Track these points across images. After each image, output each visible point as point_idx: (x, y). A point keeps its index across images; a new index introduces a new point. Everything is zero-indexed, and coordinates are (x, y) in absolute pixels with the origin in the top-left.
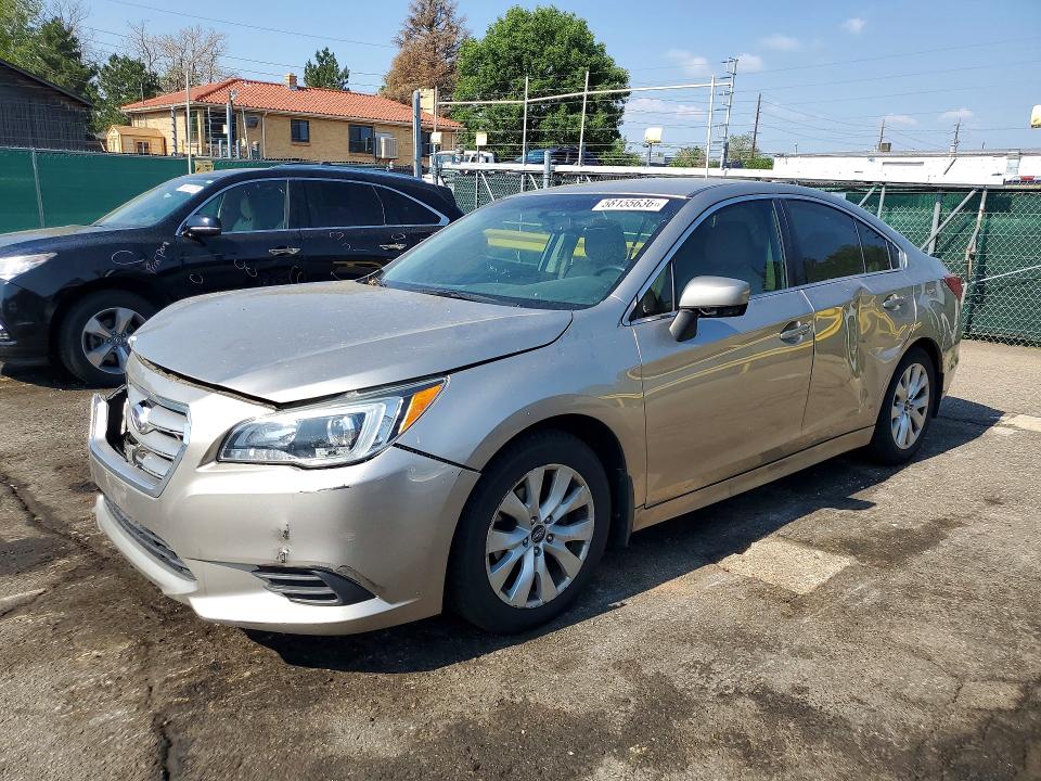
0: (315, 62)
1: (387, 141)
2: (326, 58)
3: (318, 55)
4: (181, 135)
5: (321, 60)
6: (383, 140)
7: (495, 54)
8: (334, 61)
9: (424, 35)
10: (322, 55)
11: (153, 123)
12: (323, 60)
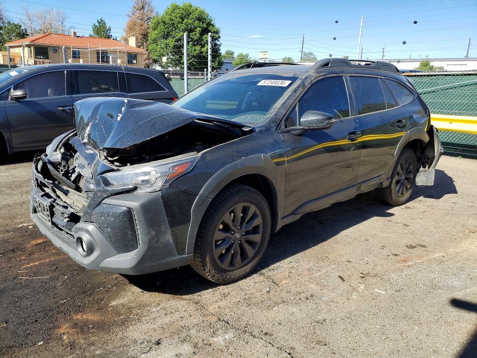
0: (97, 24)
1: (112, 58)
2: (102, 23)
3: (98, 21)
4: (26, 55)
5: (99, 23)
6: (111, 57)
7: (164, 22)
8: (105, 24)
9: (138, 14)
10: (100, 21)
11: (17, 50)
12: (100, 23)
